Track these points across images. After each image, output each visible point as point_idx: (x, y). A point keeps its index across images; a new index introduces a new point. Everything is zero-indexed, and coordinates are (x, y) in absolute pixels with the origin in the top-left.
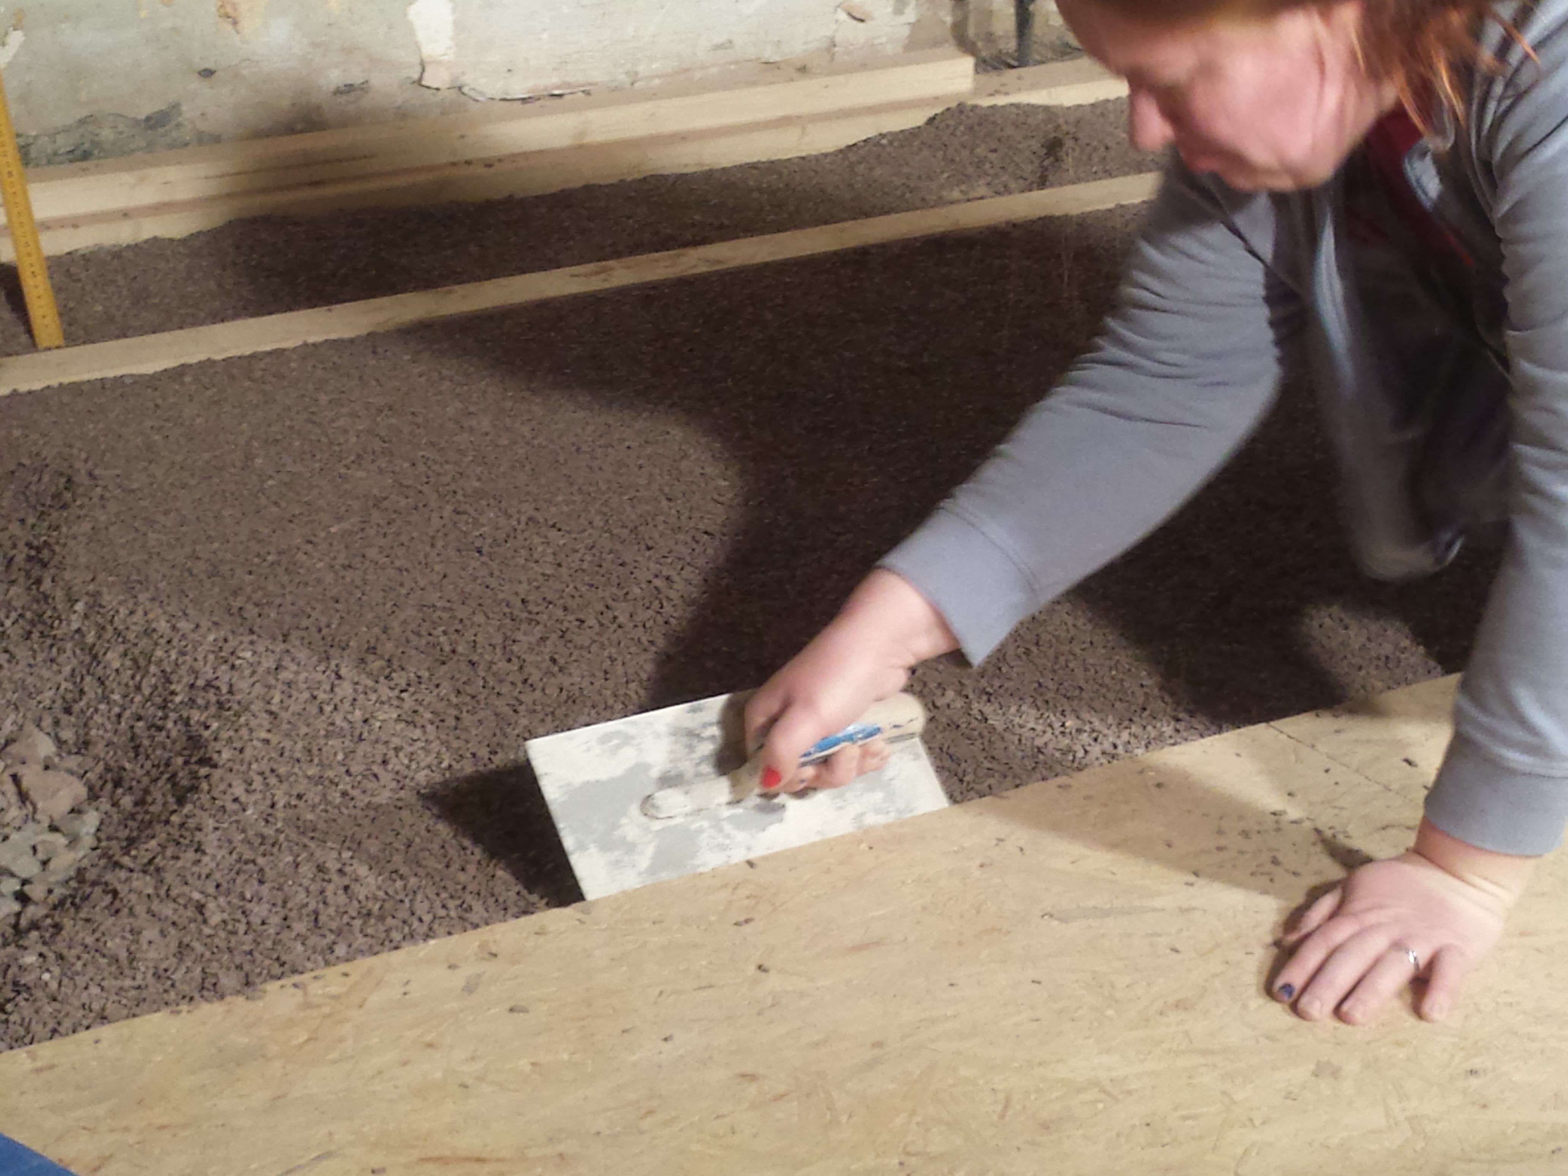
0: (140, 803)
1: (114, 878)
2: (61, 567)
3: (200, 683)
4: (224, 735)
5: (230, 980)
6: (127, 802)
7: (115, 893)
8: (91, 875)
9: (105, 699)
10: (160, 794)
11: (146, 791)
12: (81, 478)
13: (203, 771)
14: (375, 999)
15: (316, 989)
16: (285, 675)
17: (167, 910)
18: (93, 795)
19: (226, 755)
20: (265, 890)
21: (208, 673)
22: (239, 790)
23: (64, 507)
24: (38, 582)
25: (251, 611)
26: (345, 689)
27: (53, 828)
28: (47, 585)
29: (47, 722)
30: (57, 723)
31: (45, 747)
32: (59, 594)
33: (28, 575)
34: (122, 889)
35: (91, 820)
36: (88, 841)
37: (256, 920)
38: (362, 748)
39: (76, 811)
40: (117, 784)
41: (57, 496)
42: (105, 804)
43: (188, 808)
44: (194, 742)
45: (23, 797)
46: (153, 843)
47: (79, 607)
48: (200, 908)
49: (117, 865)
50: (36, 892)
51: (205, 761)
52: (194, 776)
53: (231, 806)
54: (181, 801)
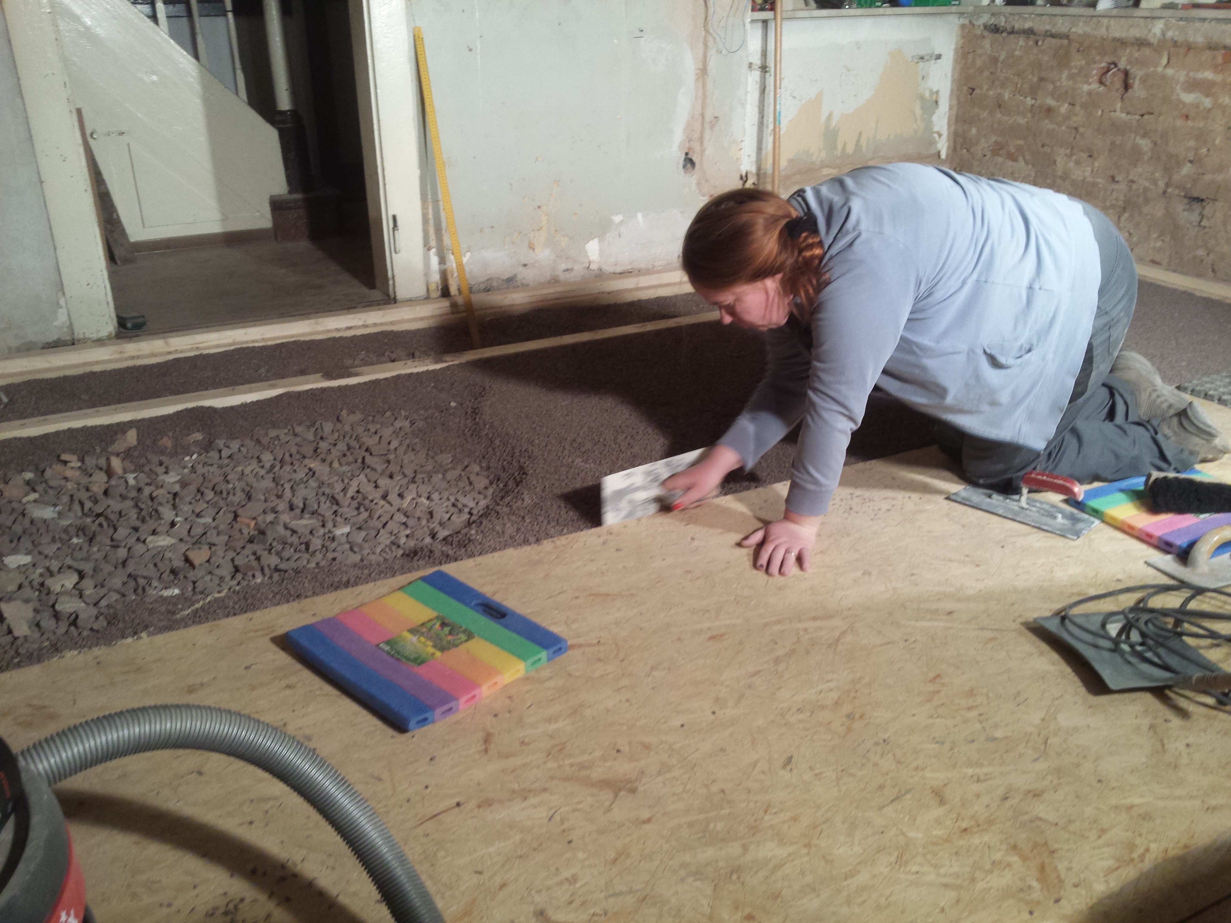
0: (505, 486)
1: (498, 508)
2: (481, 414)
3: (523, 450)
4: (531, 465)
5: (532, 539)
6: (501, 485)
7: (498, 513)
8: (491, 507)
9: (495, 454)
10: (511, 484)
11: (507, 482)
12: (487, 388)
13: (524, 476)
14: (575, 546)
15: (558, 543)
16: (549, 448)
17: (513, 518)
18: (491, 483)
19: (531, 472)
20: (543, 512)
21: (525, 447)
22: (534, 482)
23: (482, 396)
24: (475, 419)
25: (538, 428)
26: (566, 452)
27: (480, 493)
28: (477, 420)
29: (478, 461)
30: (480, 461)
31: (477, 468)
32: (481, 422)
33: (472, 417)
34: (500, 512)
35: (490, 491)
36: (490, 497)
37: (540, 522)
38: (572, 470)
39: (486, 488)
40: (498, 480)
41: (480, 393)
42: (494, 486)
43: (519, 488)
44: (521, 468)
45: (471, 483)
46: (509, 498)
47: (487, 426)
48: (523, 518)
49: (498, 504)
50: (475, 512)
51: (524, 473)
52: (521, 478)
53: (532, 487)
54: (517, 485)
